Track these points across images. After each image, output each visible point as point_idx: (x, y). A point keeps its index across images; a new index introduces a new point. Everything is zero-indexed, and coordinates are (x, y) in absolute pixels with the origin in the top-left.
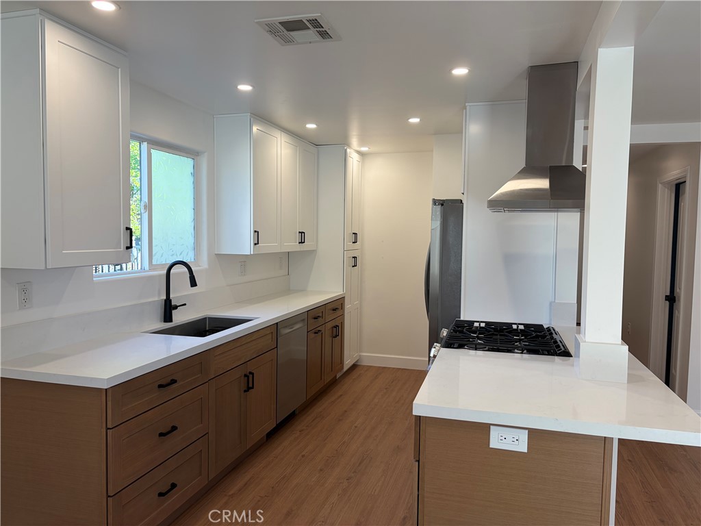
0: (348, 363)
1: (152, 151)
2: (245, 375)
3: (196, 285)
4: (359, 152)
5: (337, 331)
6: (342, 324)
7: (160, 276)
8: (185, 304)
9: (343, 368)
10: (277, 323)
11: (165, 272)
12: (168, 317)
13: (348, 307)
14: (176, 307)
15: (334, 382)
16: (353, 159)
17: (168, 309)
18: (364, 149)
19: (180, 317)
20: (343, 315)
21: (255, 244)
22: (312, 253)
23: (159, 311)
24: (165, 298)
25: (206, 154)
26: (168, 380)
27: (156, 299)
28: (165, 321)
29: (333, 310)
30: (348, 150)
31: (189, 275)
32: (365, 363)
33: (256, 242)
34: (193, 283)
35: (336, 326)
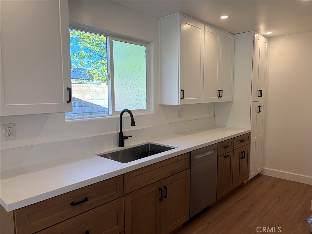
0: (252, 174)
1: (114, 41)
2: (160, 189)
3: (135, 125)
4: (265, 36)
5: (244, 155)
6: (248, 150)
7: (117, 118)
8: (131, 136)
9: (248, 177)
10: (190, 152)
11: (119, 116)
12: (121, 144)
13: (253, 138)
14: (127, 138)
15: (242, 186)
16: (260, 41)
17: (122, 138)
18: (269, 33)
19: (129, 144)
20: (249, 144)
21: (182, 98)
22: (229, 103)
23: (116, 140)
24: (119, 131)
25: (153, 42)
26: (82, 198)
27: (115, 132)
28: (119, 146)
29: (241, 141)
30: (256, 35)
31: (130, 119)
32: (267, 174)
33: (182, 97)
34: (133, 124)
35: (243, 152)
